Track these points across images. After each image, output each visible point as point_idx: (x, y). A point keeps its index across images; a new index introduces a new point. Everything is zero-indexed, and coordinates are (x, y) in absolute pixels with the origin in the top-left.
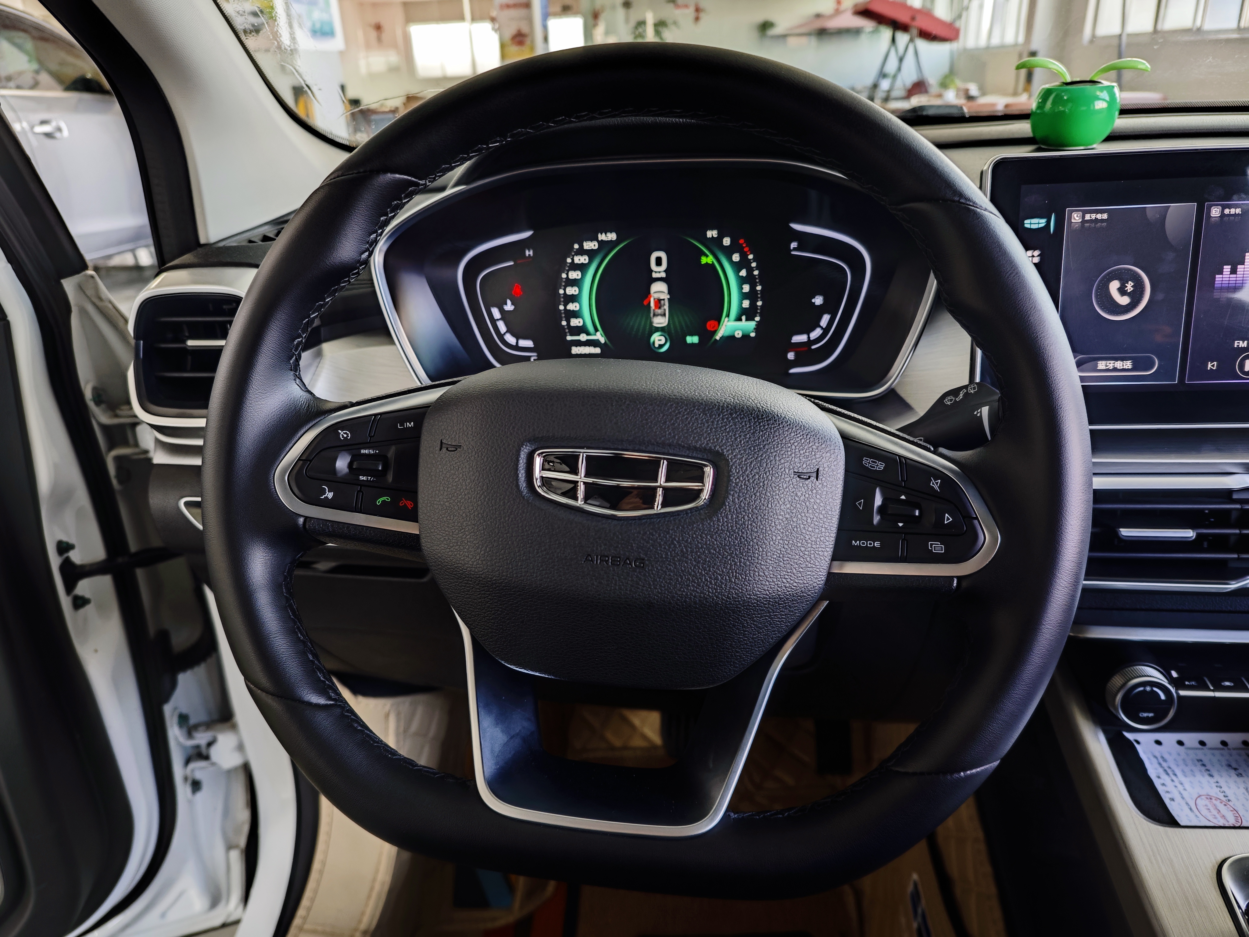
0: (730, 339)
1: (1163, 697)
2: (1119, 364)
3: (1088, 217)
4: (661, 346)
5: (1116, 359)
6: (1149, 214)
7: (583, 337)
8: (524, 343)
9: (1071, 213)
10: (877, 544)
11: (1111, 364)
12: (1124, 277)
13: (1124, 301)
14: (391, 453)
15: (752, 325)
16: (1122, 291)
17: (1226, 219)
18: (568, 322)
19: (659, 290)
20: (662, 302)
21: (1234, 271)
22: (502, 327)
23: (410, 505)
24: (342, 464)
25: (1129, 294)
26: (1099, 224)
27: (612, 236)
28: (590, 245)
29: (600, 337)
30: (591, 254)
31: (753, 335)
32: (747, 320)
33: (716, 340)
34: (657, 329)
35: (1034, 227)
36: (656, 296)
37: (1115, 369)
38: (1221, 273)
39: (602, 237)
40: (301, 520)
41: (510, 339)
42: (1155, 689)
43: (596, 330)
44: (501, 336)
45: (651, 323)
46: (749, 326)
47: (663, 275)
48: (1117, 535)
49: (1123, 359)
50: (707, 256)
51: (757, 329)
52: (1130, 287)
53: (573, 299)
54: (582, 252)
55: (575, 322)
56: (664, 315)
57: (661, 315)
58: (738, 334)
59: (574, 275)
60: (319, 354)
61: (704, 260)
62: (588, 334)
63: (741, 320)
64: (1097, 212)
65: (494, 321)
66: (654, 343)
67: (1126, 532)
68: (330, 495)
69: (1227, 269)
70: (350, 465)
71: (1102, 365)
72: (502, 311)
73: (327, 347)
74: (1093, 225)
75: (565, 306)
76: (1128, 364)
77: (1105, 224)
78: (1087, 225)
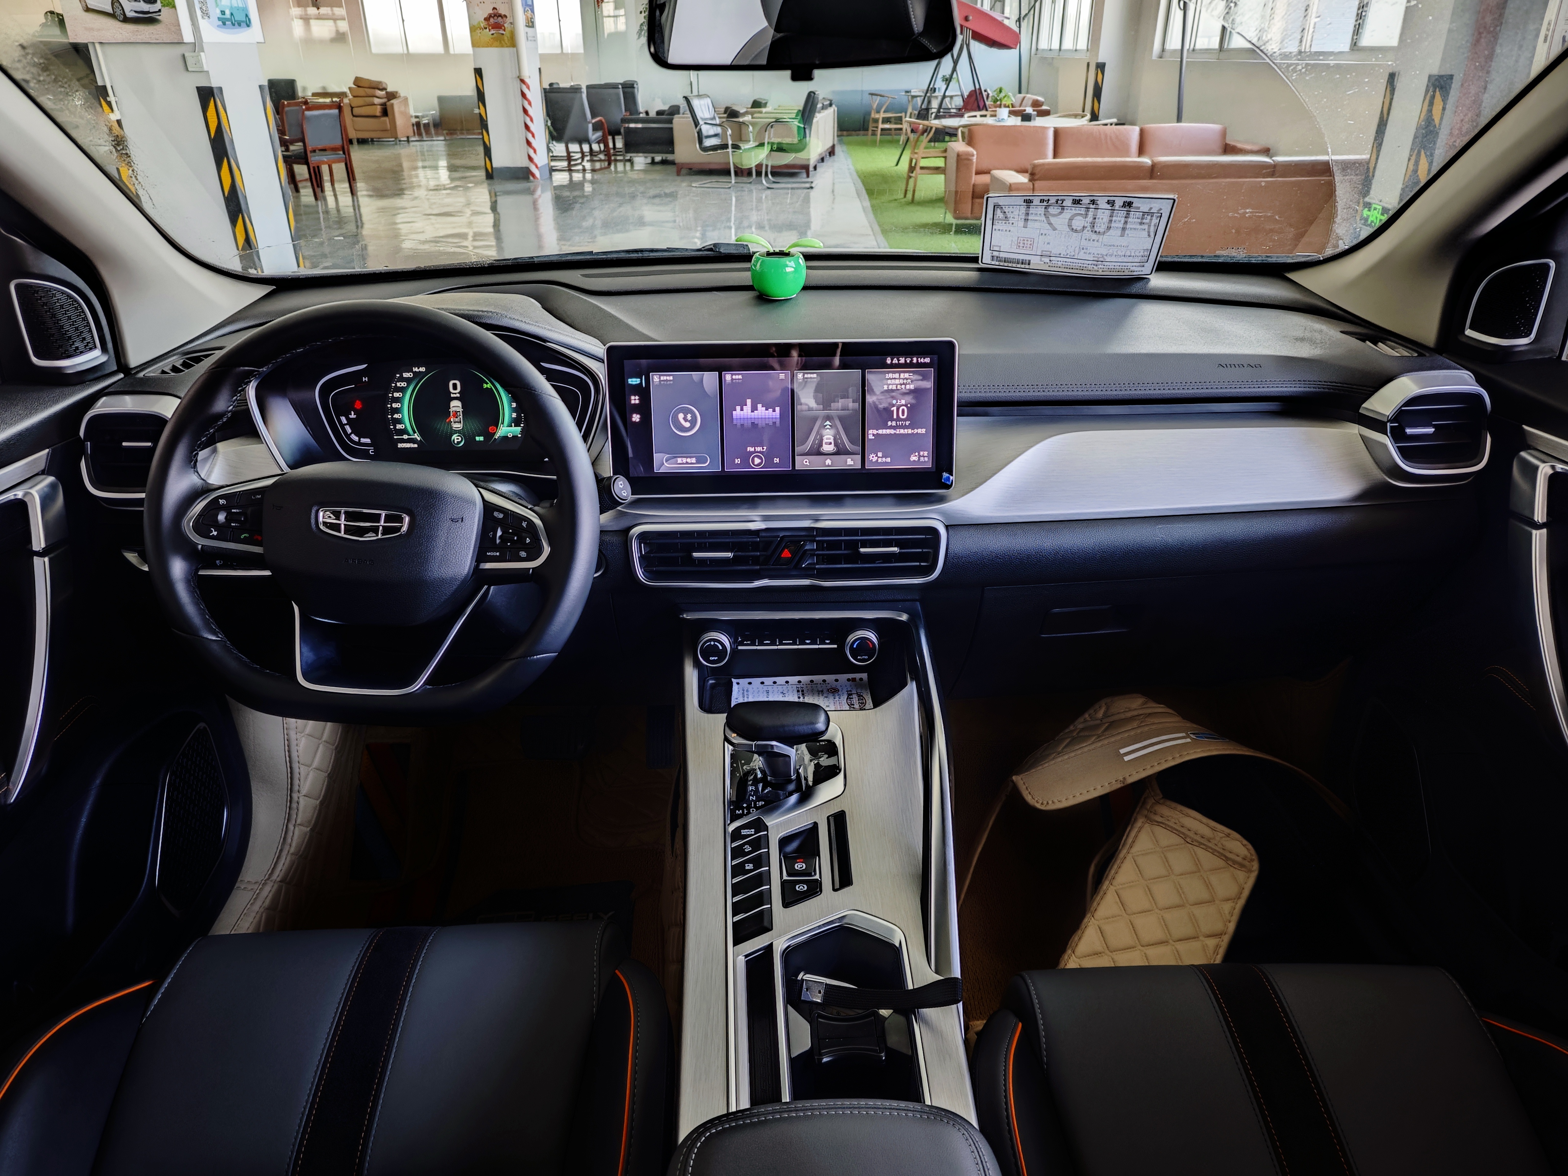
0: (505, 438)
1: (721, 648)
2: (689, 460)
3: (662, 378)
4: (459, 443)
5: (687, 457)
6: (694, 377)
7: (405, 437)
8: (363, 440)
9: (653, 375)
10: (498, 554)
11: (684, 460)
12: (686, 411)
13: (687, 425)
14: (249, 511)
15: (519, 429)
16: (685, 419)
17: (734, 381)
18: (395, 427)
19: (456, 405)
20: (458, 413)
21: (742, 410)
22: (348, 429)
23: (259, 538)
24: (221, 517)
25: (689, 421)
26: (669, 382)
27: (422, 369)
28: (406, 375)
29: (417, 436)
30: (408, 381)
31: (520, 436)
32: (515, 426)
33: (495, 438)
34: (456, 432)
35: (634, 383)
36: (454, 409)
37: (687, 463)
38: (735, 410)
39: (416, 369)
40: (200, 547)
41: (356, 438)
42: (716, 643)
43: (415, 432)
44: (348, 436)
45: (451, 427)
46: (516, 430)
47: (458, 395)
48: (691, 556)
49: (690, 457)
50: (487, 383)
51: (522, 432)
52: (689, 417)
53: (397, 410)
54: (402, 379)
55: (399, 427)
56: (460, 422)
57: (458, 422)
58: (510, 435)
59: (396, 395)
60: (215, 451)
61: (485, 386)
62: (409, 435)
63: (512, 426)
64: (667, 375)
65: (342, 426)
66: (454, 440)
67: (696, 555)
68: (215, 533)
69: (738, 408)
70: (226, 518)
71: (679, 460)
72: (348, 418)
73: (220, 445)
74: (665, 383)
75: (392, 415)
76: (694, 460)
77: (672, 382)
78: (662, 382)
